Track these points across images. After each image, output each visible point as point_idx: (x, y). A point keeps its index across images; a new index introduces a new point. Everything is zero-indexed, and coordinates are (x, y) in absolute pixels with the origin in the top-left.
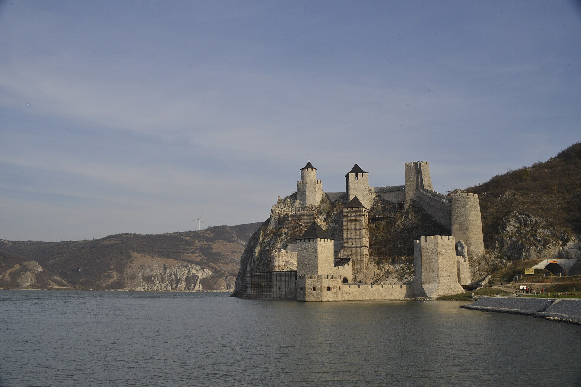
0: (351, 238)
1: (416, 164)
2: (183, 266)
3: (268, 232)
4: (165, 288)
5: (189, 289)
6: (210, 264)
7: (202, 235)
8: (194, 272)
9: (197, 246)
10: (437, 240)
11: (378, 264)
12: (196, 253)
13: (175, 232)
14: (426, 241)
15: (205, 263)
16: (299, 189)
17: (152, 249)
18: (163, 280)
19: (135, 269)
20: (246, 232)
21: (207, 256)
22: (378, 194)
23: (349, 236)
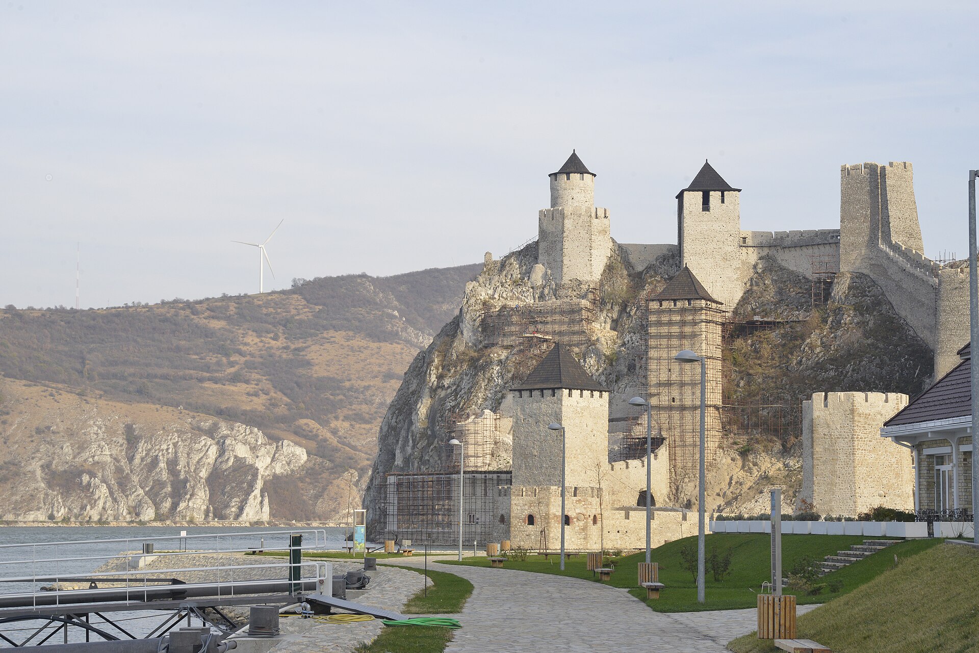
0: (669, 384)
1: (872, 168)
2: (199, 429)
3: (454, 357)
4: (129, 513)
5: (222, 517)
6: (303, 421)
7: (271, 310)
8: (242, 451)
9: (252, 355)
10: (852, 403)
11: (744, 453)
12: (247, 382)
13: (166, 300)
14: (826, 406)
15: (283, 419)
16: (542, 232)
17: (79, 366)
18: (123, 483)
19: (16, 443)
20: (440, 299)
21: (289, 391)
22: (765, 251)
23: (664, 377)
